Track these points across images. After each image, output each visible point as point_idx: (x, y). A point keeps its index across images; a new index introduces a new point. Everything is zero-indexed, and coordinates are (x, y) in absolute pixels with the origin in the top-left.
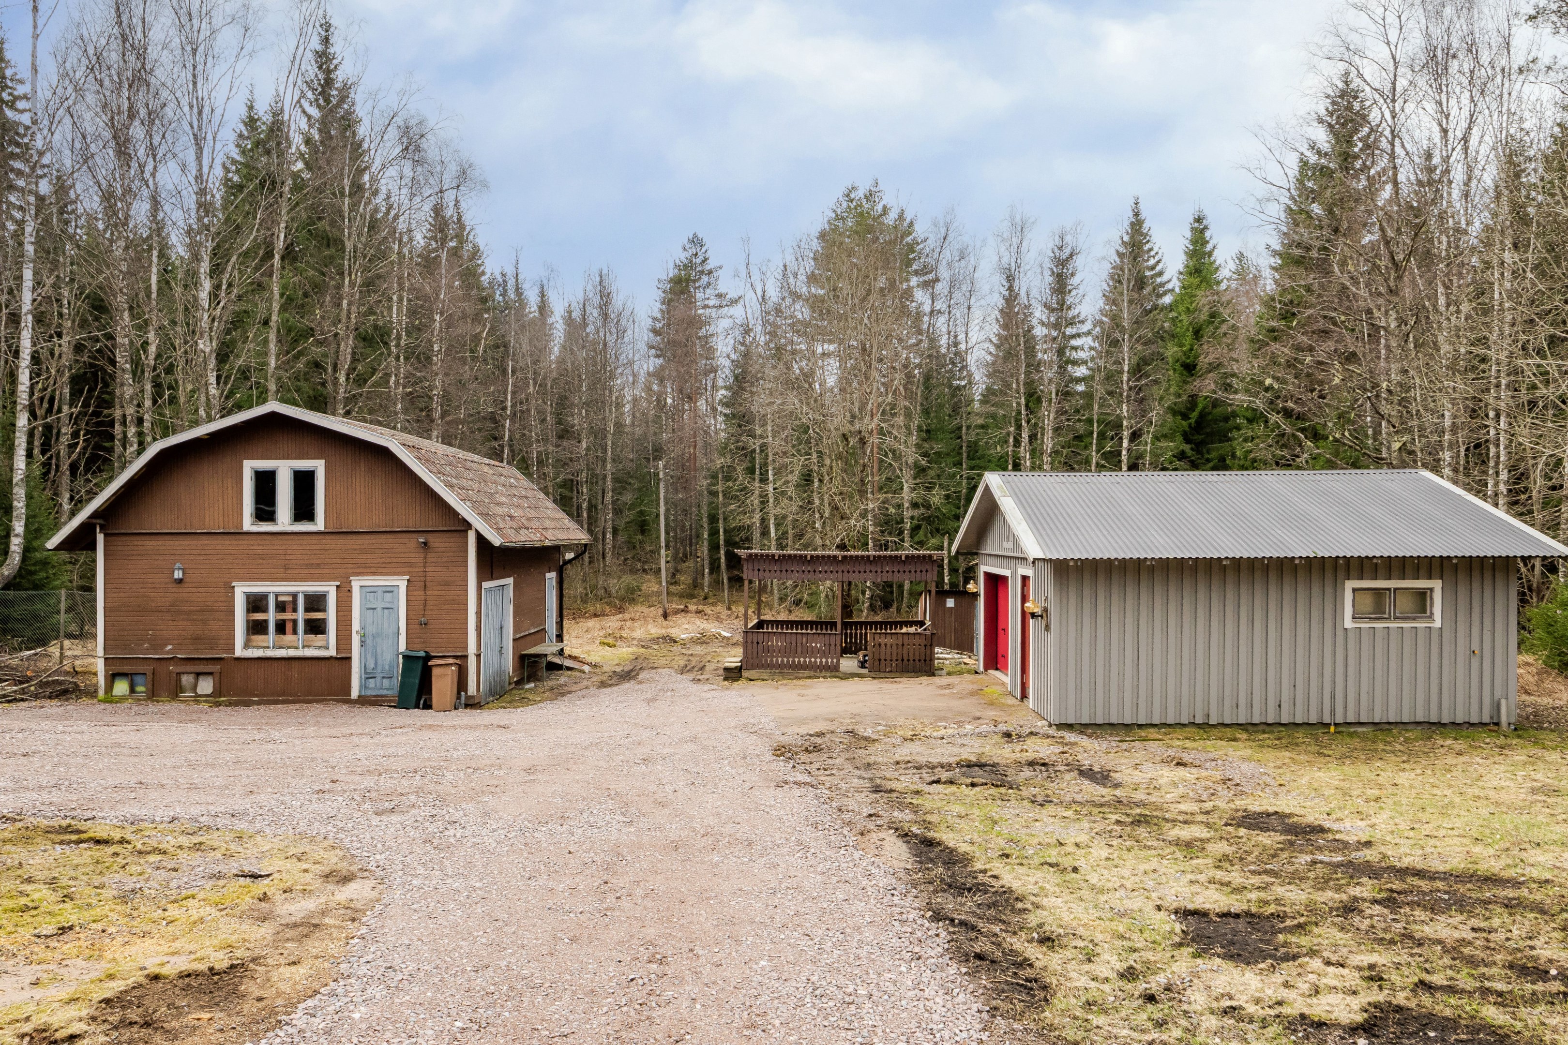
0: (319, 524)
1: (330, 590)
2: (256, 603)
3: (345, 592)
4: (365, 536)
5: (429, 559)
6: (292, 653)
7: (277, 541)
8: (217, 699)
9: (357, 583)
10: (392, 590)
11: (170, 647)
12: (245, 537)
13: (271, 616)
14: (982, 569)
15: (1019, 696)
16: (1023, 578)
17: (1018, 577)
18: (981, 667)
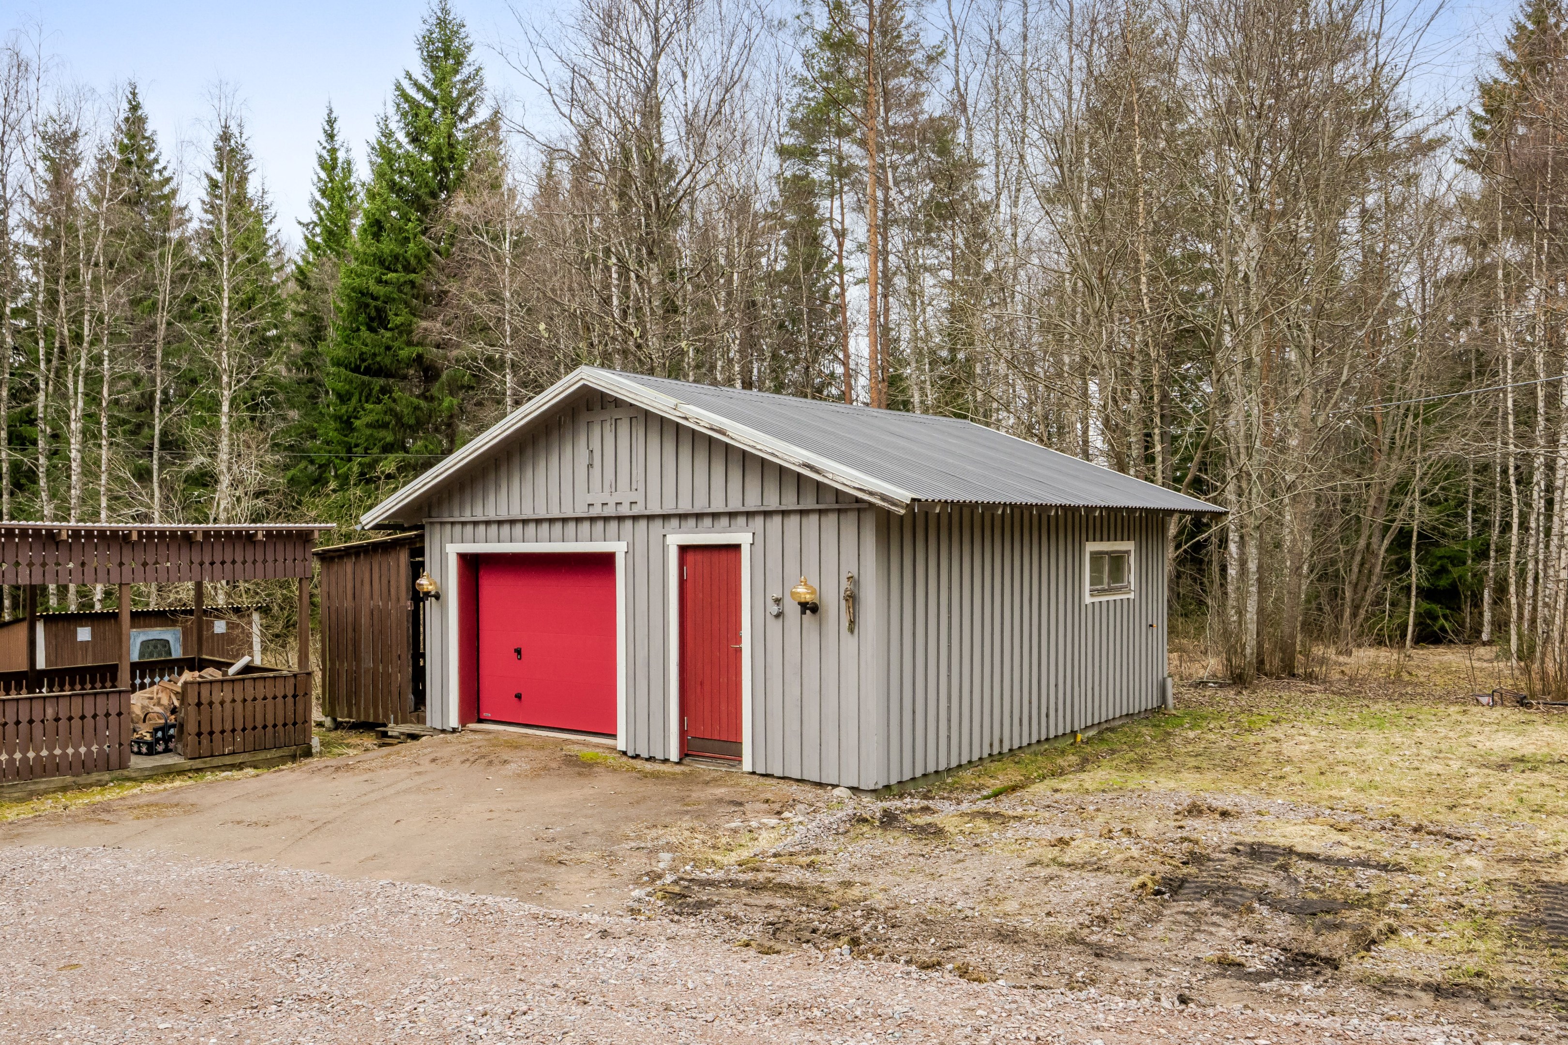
14: (453, 550)
15: (674, 756)
16: (684, 550)
17: (664, 548)
18: (453, 721)
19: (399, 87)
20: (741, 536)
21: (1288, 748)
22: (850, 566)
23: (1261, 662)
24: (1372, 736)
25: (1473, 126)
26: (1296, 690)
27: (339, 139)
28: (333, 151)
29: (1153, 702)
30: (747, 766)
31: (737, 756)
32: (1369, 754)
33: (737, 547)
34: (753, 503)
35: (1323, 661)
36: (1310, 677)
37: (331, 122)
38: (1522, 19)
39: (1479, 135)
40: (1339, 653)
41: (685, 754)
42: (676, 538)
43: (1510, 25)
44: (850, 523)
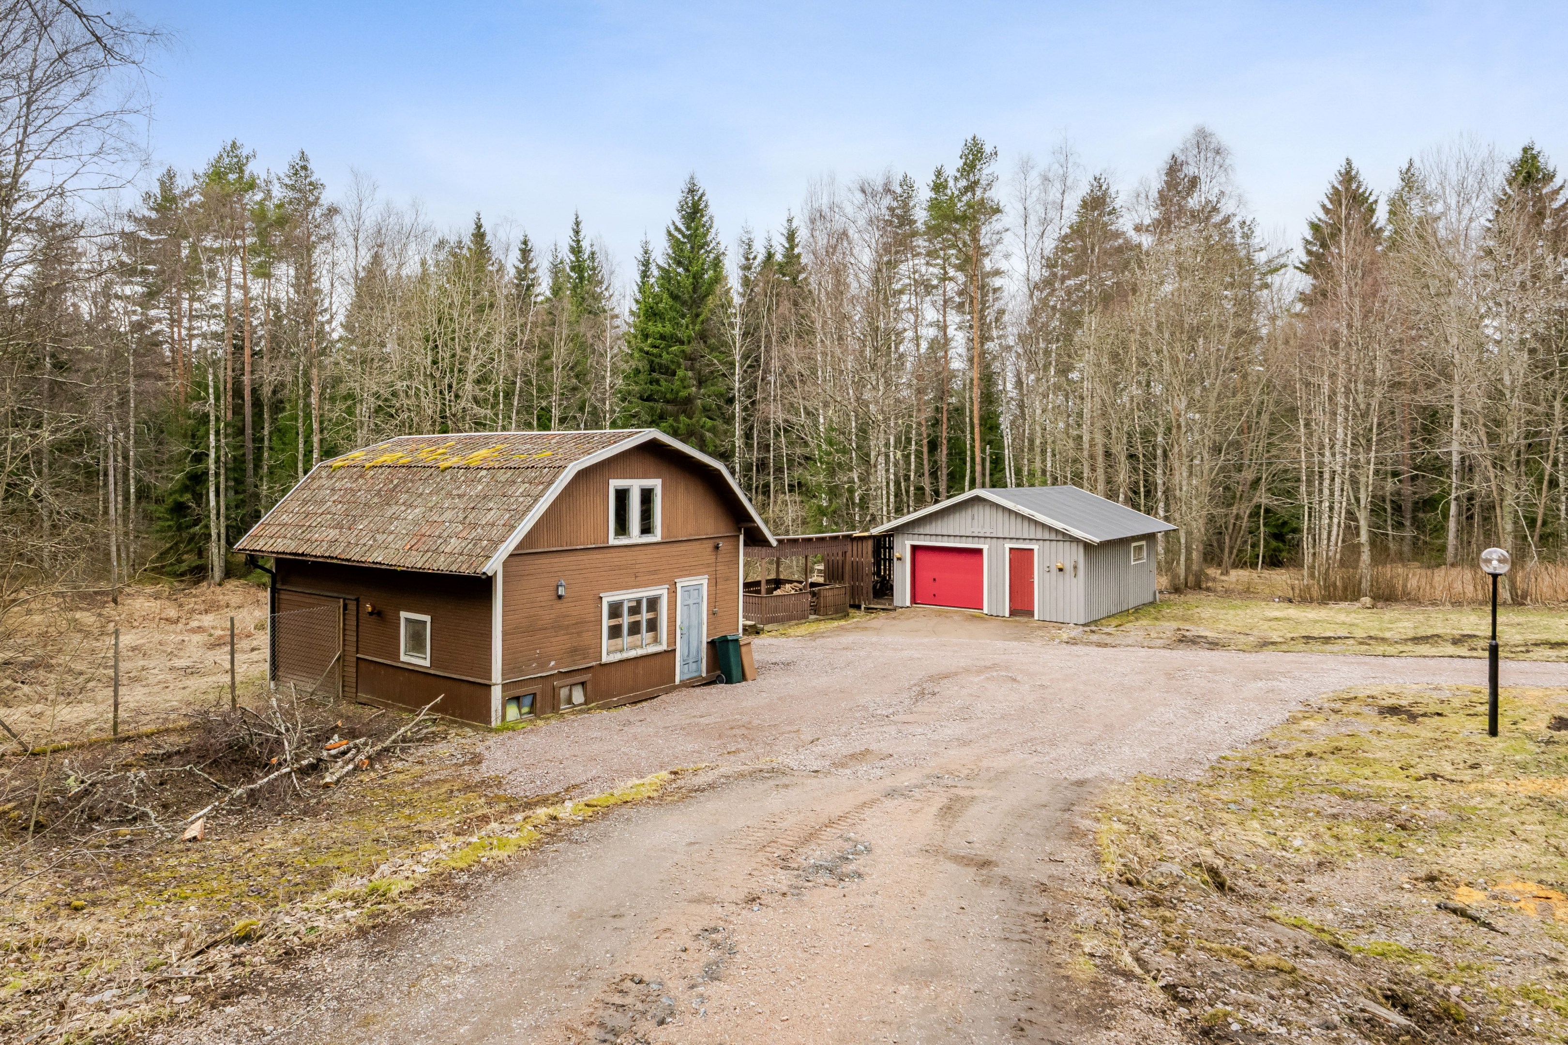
0: (657, 536)
1: (662, 591)
2: (615, 610)
3: (673, 592)
4: (684, 544)
5: (719, 560)
6: (640, 652)
7: (628, 553)
8: (587, 706)
9: (681, 583)
10: (698, 588)
11: (553, 663)
12: (612, 550)
13: (626, 620)
14: (908, 543)
15: (1007, 615)
16: (1011, 549)
17: (1004, 549)
18: (908, 603)
19: (669, 233)
20: (1035, 547)
21: (1203, 615)
22: (1074, 558)
23: (1186, 583)
24: (1232, 612)
25: (1306, 248)
26: (1202, 595)
27: (582, 234)
28: (578, 241)
29: (1151, 600)
30: (1036, 617)
31: (1033, 616)
32: (1229, 617)
33: (1032, 550)
34: (1039, 536)
35: (1214, 580)
36: (1208, 589)
37: (577, 224)
38: (1337, 185)
39: (1309, 253)
40: (1222, 574)
41: (1011, 614)
42: (1008, 545)
43: (1329, 187)
44: (1074, 545)
